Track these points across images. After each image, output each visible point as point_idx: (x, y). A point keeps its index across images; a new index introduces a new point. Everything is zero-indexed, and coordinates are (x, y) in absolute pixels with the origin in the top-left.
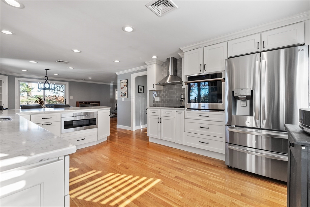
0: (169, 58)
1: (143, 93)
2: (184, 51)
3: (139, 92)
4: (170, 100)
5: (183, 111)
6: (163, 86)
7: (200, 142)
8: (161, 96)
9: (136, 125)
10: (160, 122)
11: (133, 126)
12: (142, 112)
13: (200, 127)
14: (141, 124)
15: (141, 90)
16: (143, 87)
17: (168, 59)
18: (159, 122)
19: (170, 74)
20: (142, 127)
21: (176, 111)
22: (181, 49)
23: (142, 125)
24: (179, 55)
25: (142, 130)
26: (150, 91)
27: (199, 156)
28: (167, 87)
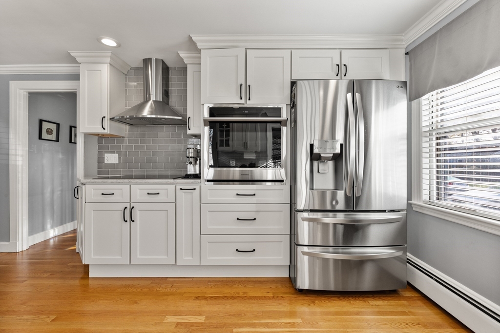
0: (150, 59)
1: (57, 140)
2: (199, 46)
3: (40, 138)
4: (149, 160)
5: (197, 187)
6: (128, 126)
7: (237, 250)
8: (123, 150)
9: (32, 231)
10: (128, 221)
11: (16, 239)
12: (53, 192)
13: (238, 219)
14: (49, 226)
15: (49, 132)
16: (58, 125)
17: (147, 62)
18: (128, 218)
19: (153, 98)
20: (53, 233)
21: (178, 187)
22: (194, 38)
23: (52, 227)
24: (181, 55)
25: (52, 241)
26: (87, 135)
27: (236, 281)
28: (139, 130)
